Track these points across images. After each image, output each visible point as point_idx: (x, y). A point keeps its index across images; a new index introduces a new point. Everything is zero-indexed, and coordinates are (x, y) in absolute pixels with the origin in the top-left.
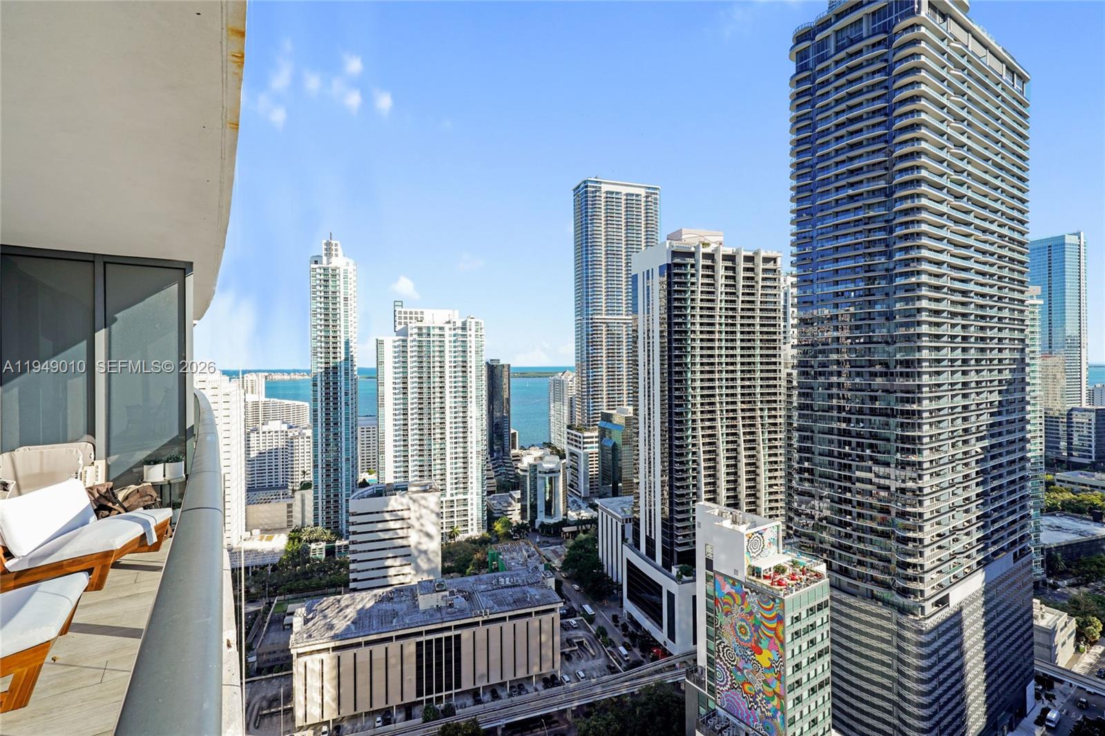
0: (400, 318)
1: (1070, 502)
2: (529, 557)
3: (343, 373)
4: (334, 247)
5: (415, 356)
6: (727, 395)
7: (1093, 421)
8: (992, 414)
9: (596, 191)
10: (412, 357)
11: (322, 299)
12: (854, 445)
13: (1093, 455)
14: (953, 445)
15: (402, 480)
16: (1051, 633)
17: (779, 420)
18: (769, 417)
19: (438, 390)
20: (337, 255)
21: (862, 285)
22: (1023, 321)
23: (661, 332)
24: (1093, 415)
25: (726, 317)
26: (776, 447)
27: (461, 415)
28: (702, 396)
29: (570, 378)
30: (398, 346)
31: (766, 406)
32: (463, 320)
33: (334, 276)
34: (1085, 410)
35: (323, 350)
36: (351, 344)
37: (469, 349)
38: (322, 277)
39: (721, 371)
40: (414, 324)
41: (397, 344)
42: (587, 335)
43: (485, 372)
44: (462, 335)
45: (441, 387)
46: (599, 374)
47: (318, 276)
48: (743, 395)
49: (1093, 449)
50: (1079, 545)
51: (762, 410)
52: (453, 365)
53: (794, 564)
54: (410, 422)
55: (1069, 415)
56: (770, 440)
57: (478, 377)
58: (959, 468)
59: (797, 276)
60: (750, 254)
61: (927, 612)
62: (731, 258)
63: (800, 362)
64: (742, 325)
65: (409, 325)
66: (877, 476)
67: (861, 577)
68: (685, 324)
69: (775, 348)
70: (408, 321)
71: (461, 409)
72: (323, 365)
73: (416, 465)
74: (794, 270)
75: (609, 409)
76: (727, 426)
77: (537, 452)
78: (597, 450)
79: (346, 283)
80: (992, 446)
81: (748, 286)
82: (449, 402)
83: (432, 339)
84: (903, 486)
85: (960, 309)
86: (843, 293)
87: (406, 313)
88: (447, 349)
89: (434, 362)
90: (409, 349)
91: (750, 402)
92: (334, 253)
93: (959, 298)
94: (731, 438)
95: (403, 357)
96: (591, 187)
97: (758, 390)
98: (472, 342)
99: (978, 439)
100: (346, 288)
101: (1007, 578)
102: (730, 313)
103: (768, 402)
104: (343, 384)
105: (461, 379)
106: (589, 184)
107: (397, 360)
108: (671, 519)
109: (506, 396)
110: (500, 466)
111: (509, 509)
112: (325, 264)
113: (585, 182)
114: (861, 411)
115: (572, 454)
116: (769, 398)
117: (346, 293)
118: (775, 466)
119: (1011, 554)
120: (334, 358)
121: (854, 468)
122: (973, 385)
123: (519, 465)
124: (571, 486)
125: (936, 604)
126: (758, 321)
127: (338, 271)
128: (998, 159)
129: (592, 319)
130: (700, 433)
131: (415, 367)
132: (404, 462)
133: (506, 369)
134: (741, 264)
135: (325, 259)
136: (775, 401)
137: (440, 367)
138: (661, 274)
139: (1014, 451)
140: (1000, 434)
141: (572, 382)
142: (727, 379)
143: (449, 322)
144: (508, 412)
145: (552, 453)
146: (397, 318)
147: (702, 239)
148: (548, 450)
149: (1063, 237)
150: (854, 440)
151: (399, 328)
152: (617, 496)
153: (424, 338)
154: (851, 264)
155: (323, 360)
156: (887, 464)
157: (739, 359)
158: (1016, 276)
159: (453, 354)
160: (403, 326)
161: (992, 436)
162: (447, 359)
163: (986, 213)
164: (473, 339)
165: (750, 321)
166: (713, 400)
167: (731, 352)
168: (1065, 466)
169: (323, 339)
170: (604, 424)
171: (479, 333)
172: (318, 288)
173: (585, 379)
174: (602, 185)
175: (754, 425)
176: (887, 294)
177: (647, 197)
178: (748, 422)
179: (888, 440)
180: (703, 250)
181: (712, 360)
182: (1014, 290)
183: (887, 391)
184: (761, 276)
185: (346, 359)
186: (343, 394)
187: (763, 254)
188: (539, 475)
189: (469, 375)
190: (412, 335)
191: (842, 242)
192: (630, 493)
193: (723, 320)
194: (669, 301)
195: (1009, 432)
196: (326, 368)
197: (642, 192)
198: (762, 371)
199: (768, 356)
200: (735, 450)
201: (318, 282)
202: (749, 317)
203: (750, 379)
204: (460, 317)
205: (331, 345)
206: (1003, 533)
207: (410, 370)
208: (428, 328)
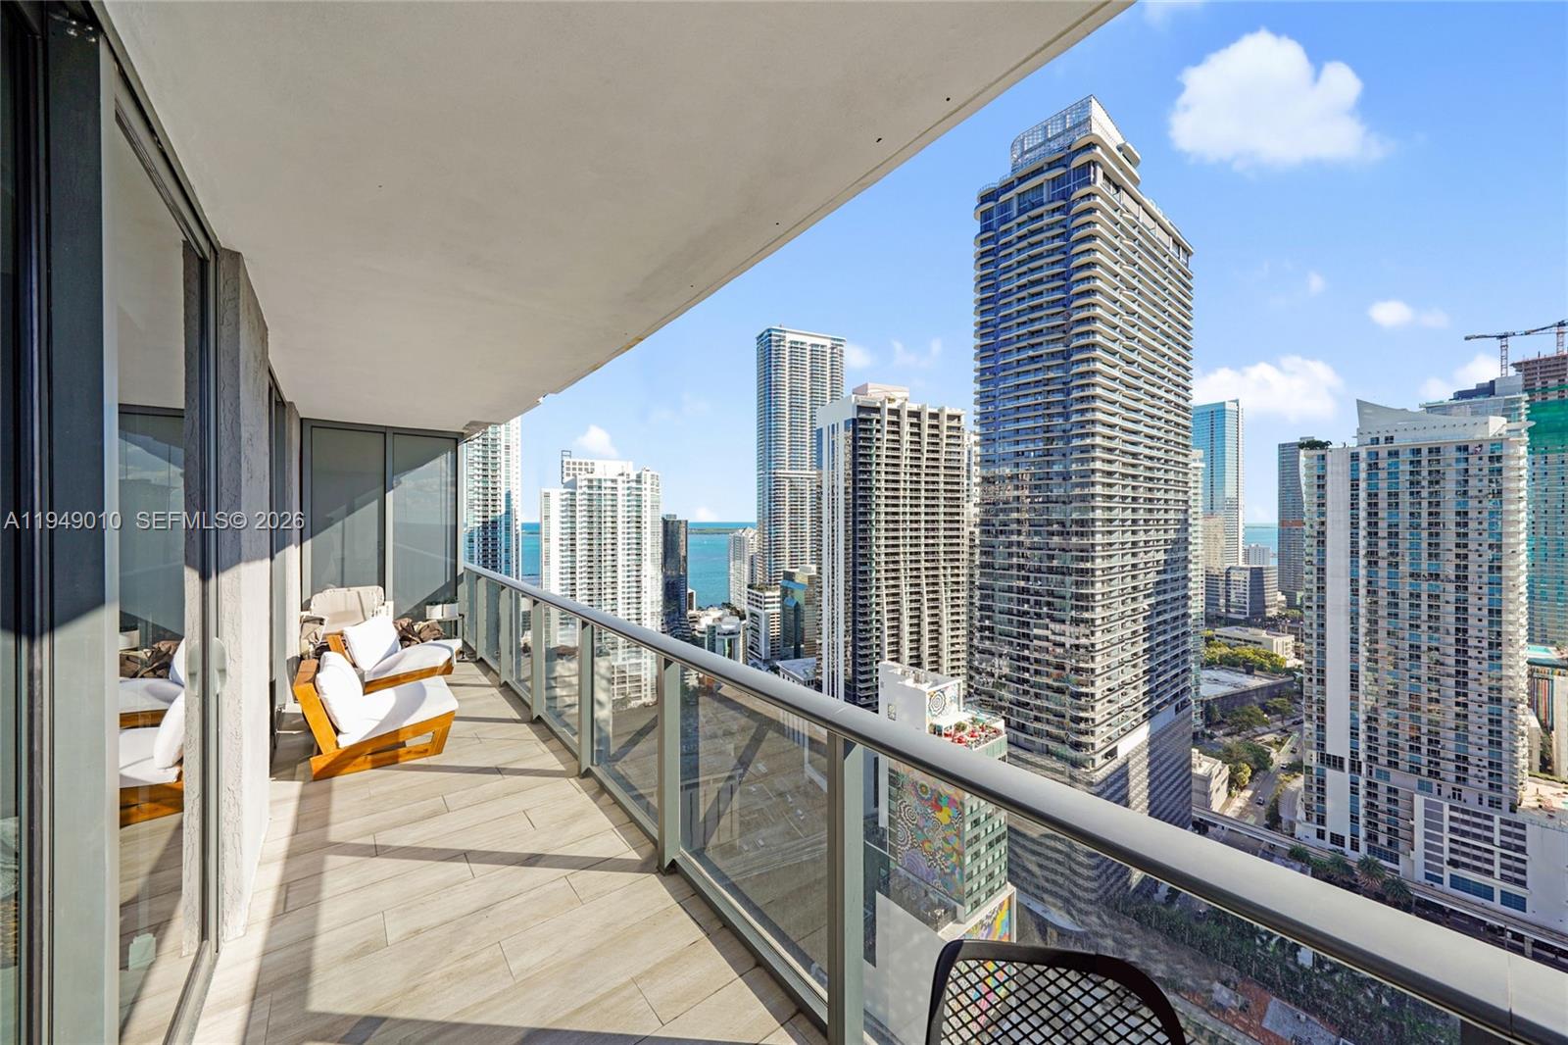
0: (568, 469)
1: (1227, 657)
3: (503, 528)
5: (584, 510)
6: (911, 553)
7: (1248, 580)
8: (1158, 572)
9: (780, 340)
10: (581, 511)
12: (1032, 603)
13: (1248, 611)
14: (1123, 603)
16: (1206, 780)
17: (961, 579)
18: (952, 576)
19: (609, 547)
21: (1041, 445)
22: (1186, 483)
23: (846, 488)
24: (1248, 573)
25: (911, 474)
26: (958, 606)
27: (635, 573)
28: (886, 554)
29: (751, 535)
30: (566, 499)
31: (948, 564)
32: (638, 472)
34: (1242, 569)
35: (481, 503)
36: (512, 497)
37: (644, 504)
39: (906, 529)
40: (584, 476)
41: (564, 497)
42: (770, 490)
43: (660, 528)
44: (637, 488)
45: (612, 544)
46: (782, 531)
48: (926, 553)
49: (1248, 606)
50: (1233, 696)
51: (945, 568)
52: (626, 520)
53: (974, 721)
54: (578, 582)
55: (1228, 573)
56: (952, 598)
57: (653, 533)
58: (1128, 624)
59: (980, 435)
60: (935, 411)
61: (1097, 765)
62: (916, 414)
63: (982, 520)
64: (926, 482)
65: (579, 477)
66: (1054, 633)
67: (1038, 733)
68: (870, 480)
69: (958, 506)
70: (577, 472)
71: (635, 568)
72: (481, 519)
74: (978, 429)
75: (791, 567)
76: (911, 585)
77: (715, 613)
78: (778, 610)
80: (1158, 603)
81: (933, 444)
82: (621, 559)
83: (603, 492)
84: (1077, 642)
85: (1131, 471)
86: (1023, 452)
87: (574, 463)
88: (620, 503)
89: (605, 517)
90: (578, 503)
91: (933, 561)
93: (1130, 460)
94: (914, 597)
95: (571, 511)
96: (774, 335)
97: (942, 548)
98: (647, 496)
99: (1146, 596)
101: (1169, 730)
102: (915, 470)
103: (951, 560)
104: (503, 539)
105: (635, 536)
107: (564, 514)
108: (854, 680)
109: (683, 553)
110: (676, 628)
113: (769, 330)
114: (1039, 570)
115: (753, 615)
116: (951, 556)
118: (958, 625)
119: (1173, 707)
120: (493, 511)
121: (1032, 625)
122: (1142, 544)
123: (697, 627)
124: (752, 648)
125: (1106, 756)
126: (942, 479)
128: (1165, 327)
129: (774, 474)
130: (884, 592)
131: (584, 522)
133: (683, 525)
134: (926, 421)
136: (958, 560)
137: (612, 522)
138: (847, 429)
139: (1177, 608)
140: (1165, 592)
141: (753, 539)
142: (911, 537)
143: (622, 474)
144: (685, 571)
145: (731, 614)
146: (565, 469)
147: (888, 395)
148: (728, 611)
149: (1224, 403)
150: (1032, 598)
151: (567, 479)
152: (799, 657)
153: (595, 491)
154: (1031, 424)
155: (481, 514)
156: (1063, 622)
157: (923, 517)
158: (1180, 440)
159: (626, 509)
160: (571, 477)
161: (1158, 593)
162: (620, 514)
163: (1154, 379)
164: (648, 492)
165: (935, 479)
166: (897, 558)
167: (915, 510)
168: (1223, 621)
169: (481, 490)
170: (786, 583)
171: (655, 487)
173: (767, 536)
174: (787, 335)
175: (937, 584)
176: (1064, 455)
177: (833, 348)
178: (931, 580)
179: (1064, 598)
180: (889, 406)
181: (896, 518)
182: (1179, 453)
183: (1063, 550)
184: (945, 433)
185: (507, 513)
186: (503, 550)
187: (948, 411)
188: (717, 637)
189: (643, 530)
190: (581, 487)
191: (1023, 402)
192: (812, 654)
193: (908, 477)
194: (854, 457)
195: (1173, 590)
196: (483, 522)
197: (828, 343)
198: (945, 529)
199: (951, 514)
200: (919, 609)
202: (933, 475)
203: (933, 537)
204: (634, 469)
205: (490, 497)
206: (1167, 686)
207: (578, 526)
208: (600, 480)
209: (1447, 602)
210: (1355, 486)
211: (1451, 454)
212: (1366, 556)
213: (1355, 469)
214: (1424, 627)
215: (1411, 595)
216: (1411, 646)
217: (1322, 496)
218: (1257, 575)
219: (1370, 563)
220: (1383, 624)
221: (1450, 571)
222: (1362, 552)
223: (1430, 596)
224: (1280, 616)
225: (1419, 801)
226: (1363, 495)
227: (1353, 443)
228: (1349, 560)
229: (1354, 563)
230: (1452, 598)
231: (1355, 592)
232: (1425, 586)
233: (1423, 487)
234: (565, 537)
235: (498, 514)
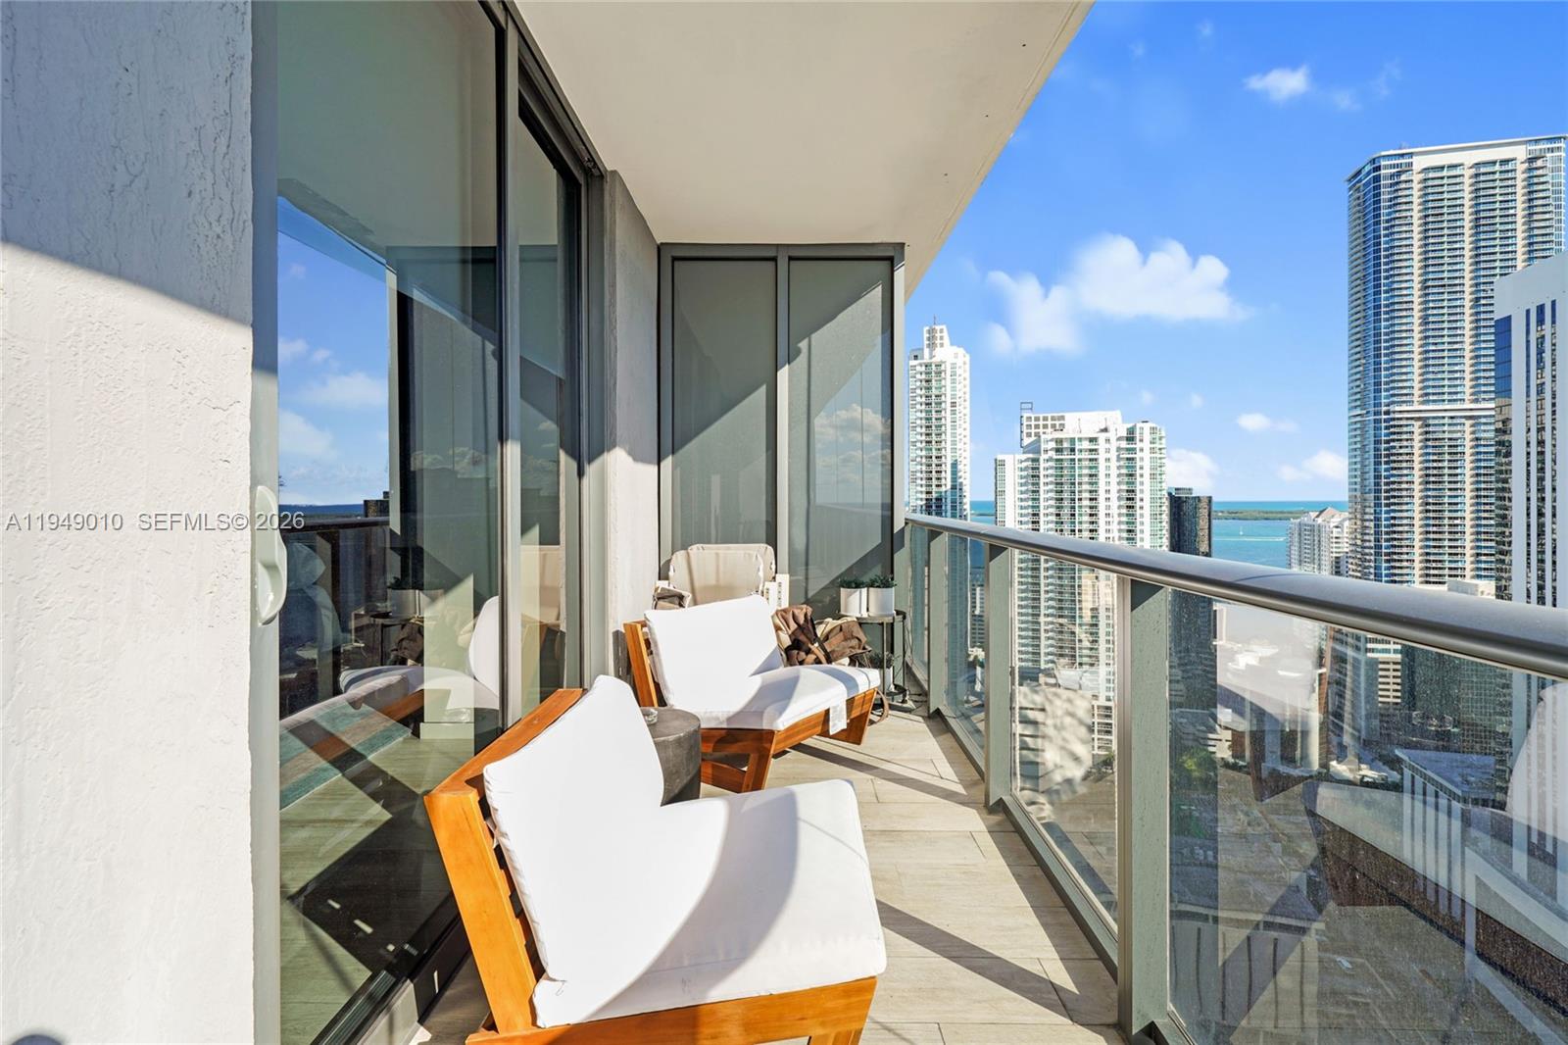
0: (1029, 426)
2: (1249, 824)
3: (949, 507)
4: (938, 335)
5: (1051, 483)
9: (1399, 174)
10: (1046, 484)
11: (924, 407)
15: (1030, 664)
20: (942, 345)
29: (1336, 521)
30: (1026, 468)
32: (1130, 425)
33: (939, 373)
35: (924, 475)
36: (959, 467)
37: (1138, 472)
38: (924, 376)
40: (1050, 434)
41: (1024, 465)
42: (1377, 442)
43: (1166, 509)
44: (1128, 449)
45: (1091, 531)
46: (1405, 514)
47: (918, 376)
57: (1154, 516)
65: (1043, 437)
70: (1041, 430)
72: (924, 496)
73: (1052, 646)
75: (1427, 582)
79: (953, 381)
83: (1077, 456)
87: (1037, 419)
88: (1103, 471)
89: (1080, 492)
90: (1042, 473)
92: (938, 342)
95: (1033, 484)
96: (1386, 167)
98: (1144, 460)
100: (954, 389)
106: (1383, 163)
107: (1024, 488)
111: (1211, 736)
112: (926, 360)
113: (1373, 161)
117: (953, 396)
120: (938, 486)
127: (943, 368)
129: (1387, 413)
131: (1051, 499)
132: (1033, 638)
133: (1204, 504)
135: (926, 351)
137: (1091, 499)
141: (1339, 529)
143: (1105, 430)
146: (1024, 427)
151: (1027, 441)
152: (1448, 751)
153: (1066, 456)
155: (924, 489)
159: (1112, 480)
160: (1033, 438)
162: (1103, 487)
164: (1146, 454)
169: (924, 460)
171: (1157, 446)
172: (918, 391)
173: (1372, 524)
174: (1415, 159)
177: (1532, 160)
185: (954, 487)
189: (1139, 512)
190: (1046, 451)
196: (927, 500)
197: (1520, 153)
201: (918, 384)
204: (1124, 421)
205: (934, 468)
207: (1042, 504)
208: (1072, 440)
234: (1024, 519)
235: (943, 489)
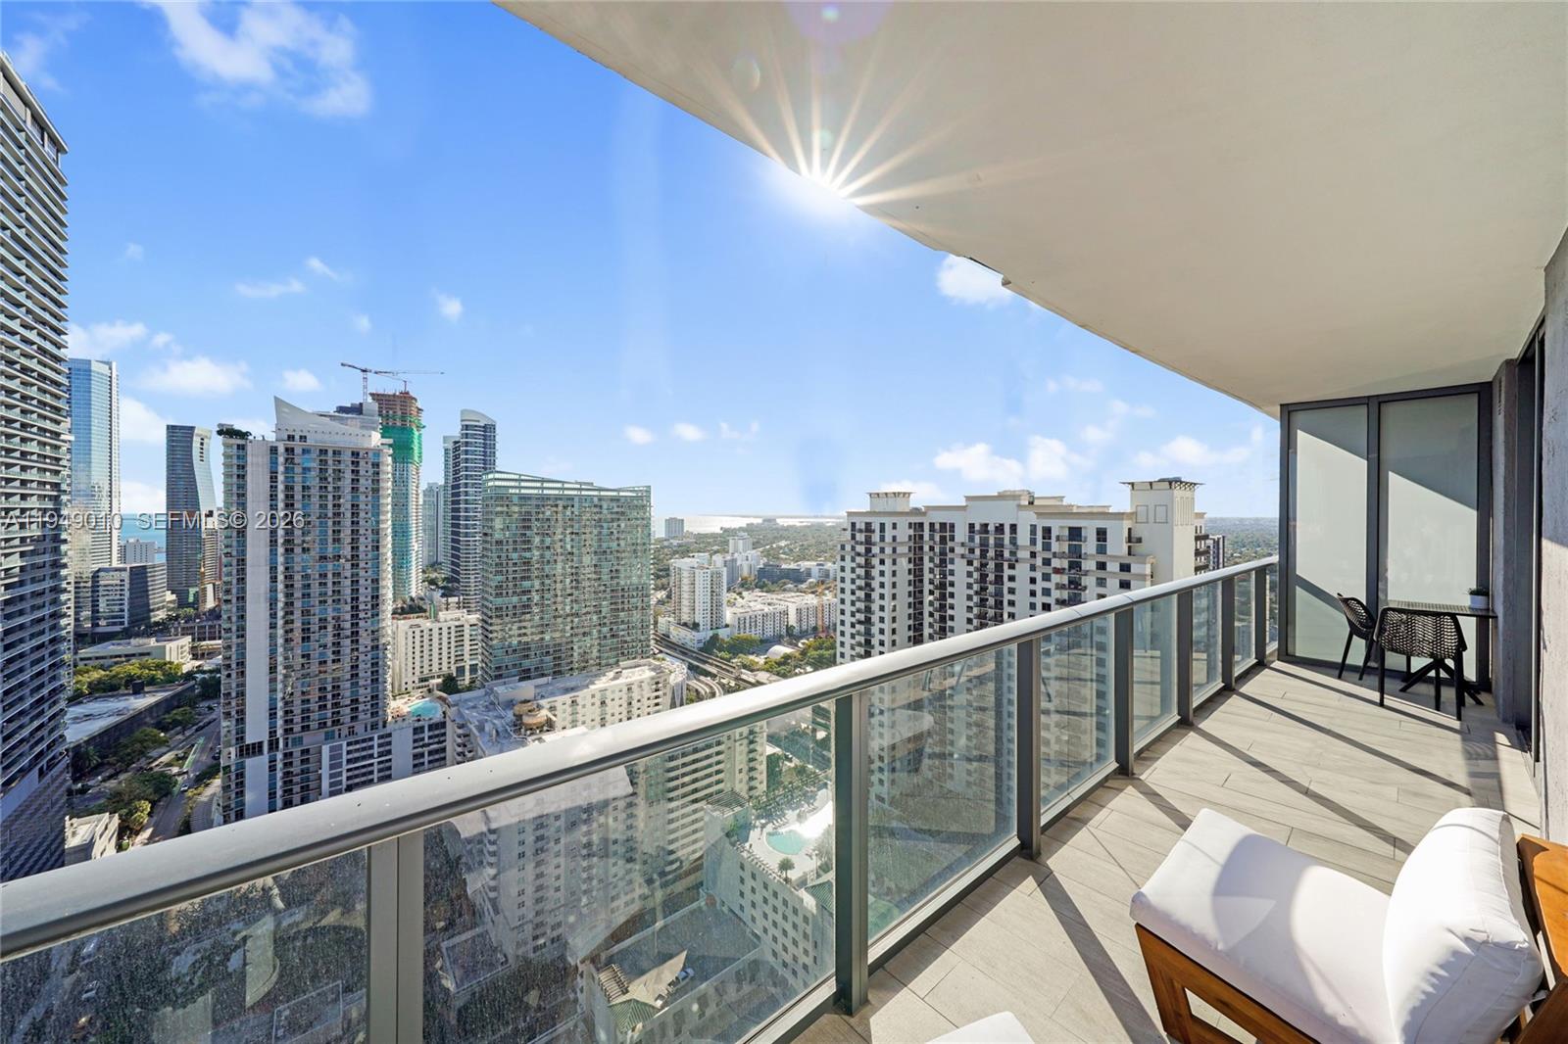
1: (100, 681)
7: (127, 581)
13: (126, 620)
16: (88, 844)
22: (58, 460)
24: (126, 575)
34: (116, 570)
49: (126, 614)
50: (117, 727)
55: (95, 576)
139: (42, 632)
158: (48, 399)
168: (89, 639)
182: (45, 418)
195: (34, 608)
206: (26, 747)
209: (346, 578)
210: (274, 479)
211: (347, 458)
212: (283, 544)
213: (274, 463)
214: (330, 601)
215: (320, 575)
216: (320, 620)
217: (242, 487)
218: (139, 576)
219: (287, 550)
220: (298, 604)
221: (347, 551)
222: (280, 541)
223: (334, 574)
224: (170, 618)
225: (326, 750)
226: (281, 487)
227: (271, 437)
228: (268, 549)
229: (273, 552)
230: (348, 574)
231: (274, 579)
232: (330, 566)
233: (329, 483)
